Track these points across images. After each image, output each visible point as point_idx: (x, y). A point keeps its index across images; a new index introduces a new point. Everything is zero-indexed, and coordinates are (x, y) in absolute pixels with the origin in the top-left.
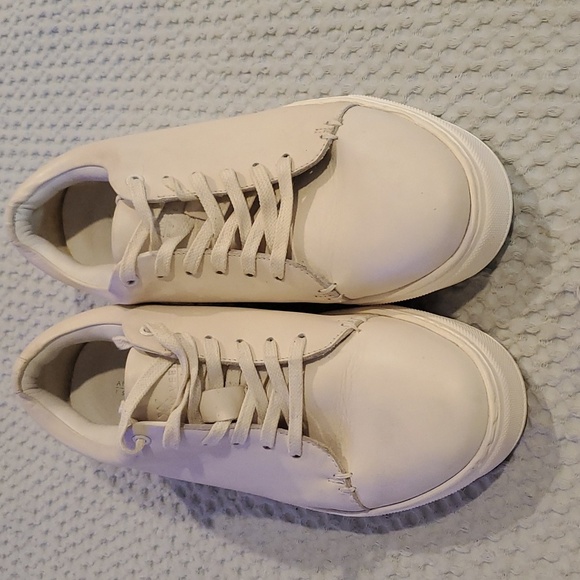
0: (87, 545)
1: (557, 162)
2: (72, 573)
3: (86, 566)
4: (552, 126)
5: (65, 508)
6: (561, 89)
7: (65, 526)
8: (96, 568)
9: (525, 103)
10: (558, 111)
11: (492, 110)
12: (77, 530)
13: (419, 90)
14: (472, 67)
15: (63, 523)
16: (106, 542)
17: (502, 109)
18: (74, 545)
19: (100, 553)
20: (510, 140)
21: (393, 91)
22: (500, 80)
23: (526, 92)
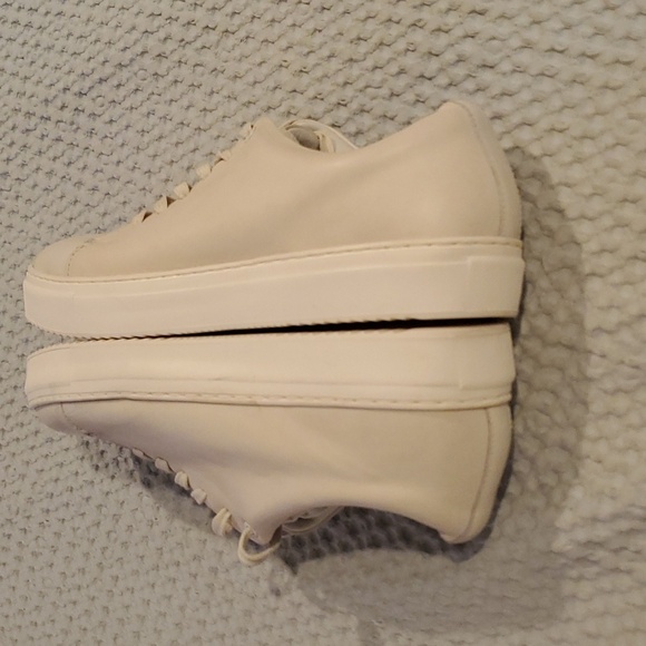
0: (31, 442)
1: (544, 124)
2: (13, 467)
3: (28, 463)
4: (546, 86)
5: (12, 401)
6: (560, 49)
7: (10, 420)
8: (38, 466)
9: (524, 58)
10: (552, 72)
11: (491, 59)
12: (22, 425)
13: (420, 24)
14: (478, 9)
15: (8, 417)
16: (52, 440)
17: (502, 59)
18: (18, 439)
19: (45, 451)
20: (503, 94)
21: (395, 19)
22: (504, 29)
23: (527, 46)
